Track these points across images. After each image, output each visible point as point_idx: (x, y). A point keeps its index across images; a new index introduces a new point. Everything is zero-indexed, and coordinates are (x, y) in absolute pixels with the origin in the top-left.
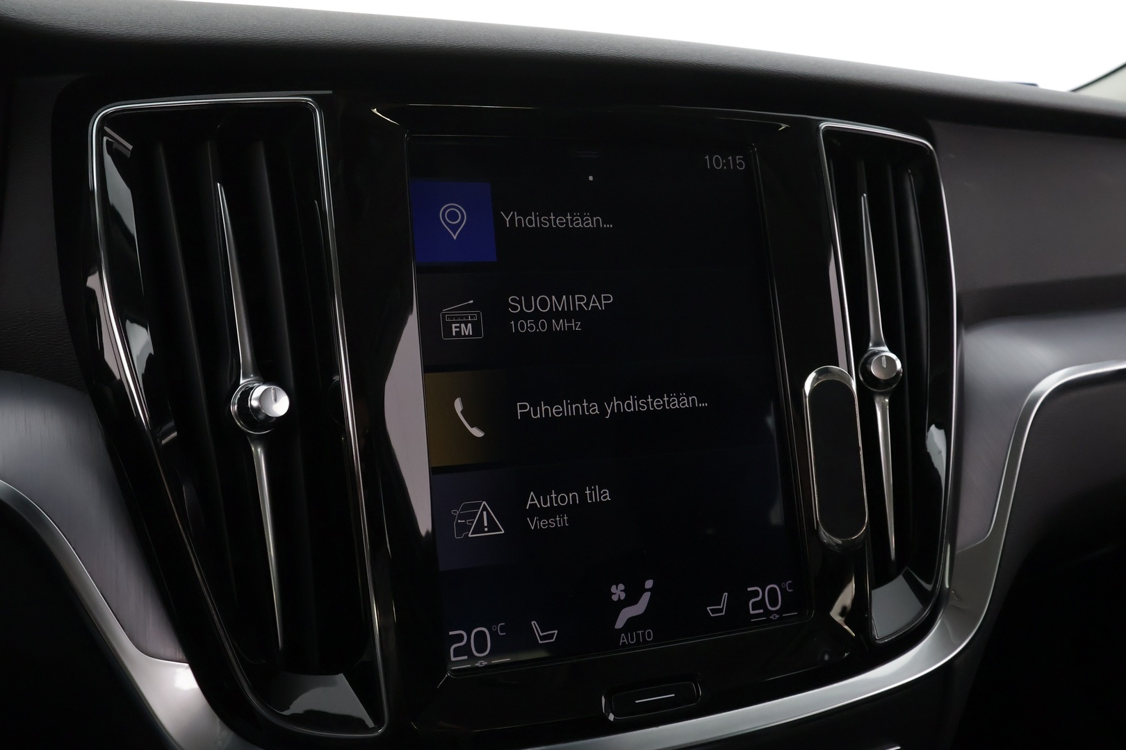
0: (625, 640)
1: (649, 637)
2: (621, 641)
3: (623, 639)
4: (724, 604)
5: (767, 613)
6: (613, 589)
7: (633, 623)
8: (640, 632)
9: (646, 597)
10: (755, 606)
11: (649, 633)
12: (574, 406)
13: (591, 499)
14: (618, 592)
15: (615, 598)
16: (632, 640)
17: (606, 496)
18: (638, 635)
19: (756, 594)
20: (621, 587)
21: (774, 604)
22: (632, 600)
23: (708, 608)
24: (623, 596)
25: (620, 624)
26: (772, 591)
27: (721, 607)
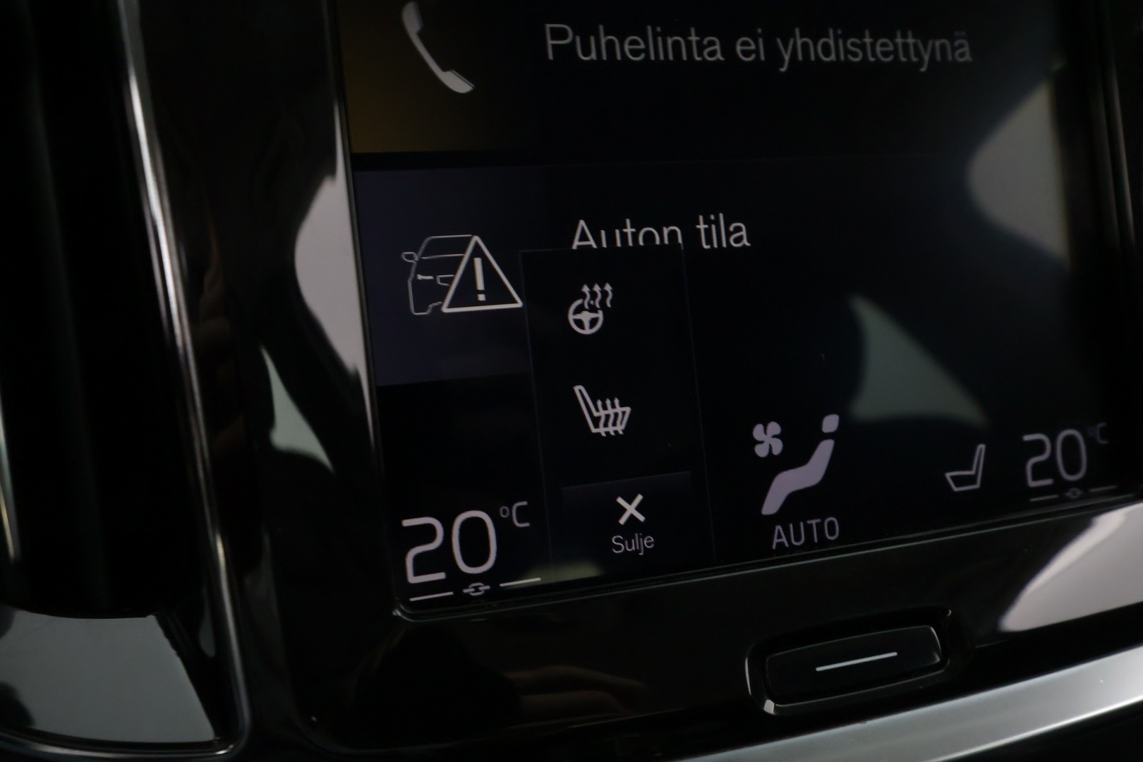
0: (784, 540)
1: (832, 532)
2: (776, 541)
3: (779, 537)
4: (977, 467)
5: (1060, 486)
6: (758, 431)
7: (798, 503)
8: (814, 522)
9: (825, 450)
10: (1039, 472)
11: (831, 524)
12: (670, 41)
13: (709, 241)
14: (768, 439)
15: (761, 451)
16: (798, 538)
17: (741, 237)
18: (808, 529)
19: (1038, 447)
20: (774, 428)
21: (1072, 467)
22: (796, 455)
23: (948, 475)
24: (778, 447)
25: (771, 505)
26: (1070, 443)
27: (972, 473)
